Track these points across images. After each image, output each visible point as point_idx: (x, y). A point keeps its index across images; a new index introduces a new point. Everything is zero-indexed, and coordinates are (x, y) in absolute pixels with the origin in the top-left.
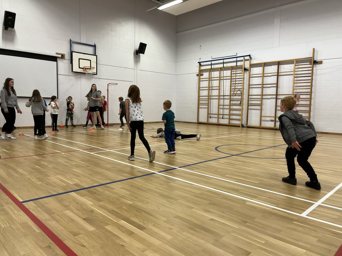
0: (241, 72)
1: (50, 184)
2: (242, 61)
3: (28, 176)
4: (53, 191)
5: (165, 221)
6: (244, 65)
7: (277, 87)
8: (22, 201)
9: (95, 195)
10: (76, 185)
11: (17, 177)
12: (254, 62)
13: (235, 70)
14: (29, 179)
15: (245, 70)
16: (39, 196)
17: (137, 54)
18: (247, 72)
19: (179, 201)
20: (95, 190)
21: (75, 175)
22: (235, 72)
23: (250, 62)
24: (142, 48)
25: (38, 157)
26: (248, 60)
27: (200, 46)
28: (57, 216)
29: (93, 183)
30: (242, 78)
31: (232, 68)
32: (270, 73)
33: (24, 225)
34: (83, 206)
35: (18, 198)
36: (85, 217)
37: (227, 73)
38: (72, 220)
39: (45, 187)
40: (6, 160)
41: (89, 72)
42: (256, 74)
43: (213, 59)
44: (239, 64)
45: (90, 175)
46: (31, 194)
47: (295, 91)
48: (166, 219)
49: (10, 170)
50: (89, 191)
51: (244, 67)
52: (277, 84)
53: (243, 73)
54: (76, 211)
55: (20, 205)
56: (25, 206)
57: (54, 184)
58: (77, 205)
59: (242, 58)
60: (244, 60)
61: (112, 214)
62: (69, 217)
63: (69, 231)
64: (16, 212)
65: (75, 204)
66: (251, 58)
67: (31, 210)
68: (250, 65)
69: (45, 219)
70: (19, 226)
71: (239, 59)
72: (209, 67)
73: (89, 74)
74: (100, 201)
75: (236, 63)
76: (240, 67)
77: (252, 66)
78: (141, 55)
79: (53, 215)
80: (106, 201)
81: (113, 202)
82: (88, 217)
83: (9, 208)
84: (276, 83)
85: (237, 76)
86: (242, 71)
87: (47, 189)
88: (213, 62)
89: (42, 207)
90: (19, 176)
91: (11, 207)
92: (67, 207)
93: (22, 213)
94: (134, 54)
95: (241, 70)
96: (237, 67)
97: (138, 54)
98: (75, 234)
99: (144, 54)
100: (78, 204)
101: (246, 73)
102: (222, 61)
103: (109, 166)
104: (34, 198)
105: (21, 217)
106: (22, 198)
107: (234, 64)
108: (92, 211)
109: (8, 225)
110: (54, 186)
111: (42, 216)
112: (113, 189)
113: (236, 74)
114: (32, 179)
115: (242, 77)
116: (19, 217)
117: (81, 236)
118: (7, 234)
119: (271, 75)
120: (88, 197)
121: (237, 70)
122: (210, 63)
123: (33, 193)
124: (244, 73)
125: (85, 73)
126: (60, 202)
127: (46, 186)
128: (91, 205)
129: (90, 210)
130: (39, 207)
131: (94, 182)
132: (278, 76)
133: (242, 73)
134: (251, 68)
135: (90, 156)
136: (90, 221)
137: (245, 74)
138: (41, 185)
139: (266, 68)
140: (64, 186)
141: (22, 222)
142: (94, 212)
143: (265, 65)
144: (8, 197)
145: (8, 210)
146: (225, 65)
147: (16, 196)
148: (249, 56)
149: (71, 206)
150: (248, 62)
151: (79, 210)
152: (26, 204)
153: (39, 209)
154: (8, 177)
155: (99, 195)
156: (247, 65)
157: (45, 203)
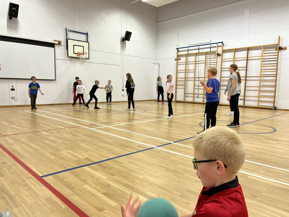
0: (214, 57)
1: (63, 158)
2: (215, 47)
3: (41, 151)
4: (68, 165)
5: (179, 195)
6: (217, 51)
7: (246, 70)
8: (42, 175)
9: (106, 169)
10: (87, 159)
12: (225, 48)
13: (209, 55)
14: (43, 153)
15: (218, 55)
16: (56, 170)
17: (123, 41)
18: (220, 57)
19: (185, 175)
20: (105, 164)
21: (83, 149)
22: (209, 57)
23: (223, 48)
24: (128, 36)
25: (46, 132)
26: (220, 46)
27: (178, 34)
28: (78, 191)
29: (102, 158)
31: (206, 53)
32: (241, 58)
33: (49, 200)
34: (99, 181)
35: (37, 173)
36: (104, 192)
37: (202, 58)
38: (93, 195)
39: (59, 162)
40: (18, 136)
41: (82, 57)
42: (228, 59)
43: (189, 45)
44: (213, 50)
45: (96, 149)
46: (48, 168)
47: (262, 73)
48: (180, 194)
49: (24, 145)
50: (100, 165)
51: (217, 53)
52: (246, 67)
54: (94, 186)
55: (40, 179)
56: (46, 181)
57: (67, 159)
58: (93, 179)
59: (215, 45)
60: (217, 47)
61: (128, 188)
62: (90, 192)
63: (93, 206)
64: (38, 187)
65: (92, 178)
66: (223, 44)
67: (52, 185)
68: (223, 51)
69: (67, 194)
70: (45, 202)
71: (212, 45)
72: (186, 53)
74: (113, 175)
75: (210, 49)
76: (214, 53)
77: (224, 51)
78: (127, 42)
79: (74, 190)
80: (118, 175)
81: (125, 176)
82: (107, 192)
83: (32, 183)
85: (211, 60)
86: (216, 56)
87: (62, 164)
88: (189, 48)
89: (62, 181)
90: (33, 151)
91: (33, 181)
92: (85, 181)
93: (44, 188)
94: (121, 41)
95: (214, 55)
96: (211, 53)
97: (125, 41)
98: (100, 210)
99: (129, 40)
100: (94, 178)
102: (197, 47)
103: (111, 141)
104: (52, 173)
105: (44, 192)
106: (41, 173)
107: (208, 50)
108: (109, 185)
109: (34, 201)
110: (67, 161)
111: (65, 192)
112: (121, 163)
113: (210, 58)
114: (46, 154)
115: (215, 61)
116: (43, 192)
117: (105, 211)
118: (35, 210)
119: (241, 59)
120: (101, 171)
121: (211, 55)
122: (187, 49)
123: (49, 167)
125: (79, 58)
126: (77, 176)
127: (60, 161)
128: (106, 179)
129: (106, 184)
130: (59, 181)
131: (102, 157)
132: (247, 60)
133: (215, 58)
134: (224, 54)
135: (91, 132)
136: (110, 195)
137: (218, 59)
138: (55, 159)
139: (237, 53)
140: (76, 160)
141: (47, 197)
142: (111, 186)
143: (236, 50)
144: (27, 172)
145: (31, 185)
146: (200, 51)
147: (35, 171)
148: (222, 42)
149: (88, 181)
150: (221, 48)
151: (96, 185)
152: (46, 178)
153: (59, 183)
154: (23, 152)
155: (110, 169)
156: (220, 51)
157: (64, 178)
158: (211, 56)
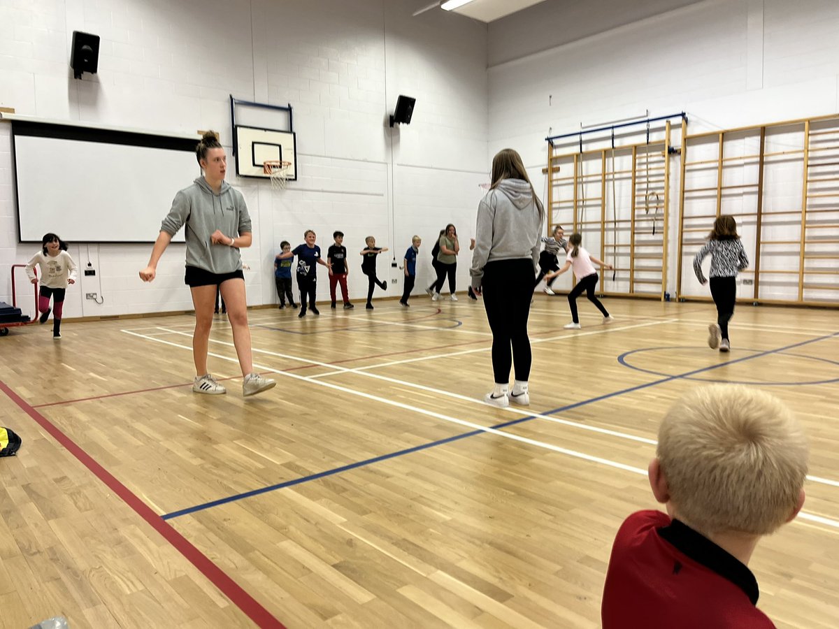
0: (661, 158)
1: (224, 464)
2: (662, 129)
3: (166, 444)
4: (236, 483)
5: (557, 572)
6: (669, 140)
7: (760, 194)
8: (164, 513)
9: (344, 494)
10: (289, 466)
11: (138, 447)
12: (693, 130)
13: (645, 155)
14: (168, 450)
15: (672, 151)
16: (204, 499)
17: (392, 125)
18: (678, 158)
19: (574, 511)
20: (342, 480)
21: (279, 438)
22: (644, 160)
23: (685, 132)
24: (405, 109)
25: (179, 391)
26: (679, 126)
27: (550, 97)
28: (263, 557)
29: (332, 461)
30: (663, 175)
31: (636, 149)
32: (741, 158)
33: (181, 583)
34: (323, 529)
35: (153, 507)
36: (336, 562)
37: (625, 163)
38: (306, 570)
39: (213, 474)
40: (101, 402)
41: (277, 175)
42: (701, 163)
43: (583, 128)
44: (654, 137)
45: (317, 437)
46: (182, 490)
47: (809, 202)
48: (558, 568)
49: (117, 427)
50: (327, 484)
51: (669, 147)
52: (760, 185)
53: (666, 161)
54: (309, 543)
55: (160, 524)
56: (175, 528)
57: (233, 465)
58: (305, 523)
59: (663, 123)
60: (667, 128)
61: (406, 550)
62: (297, 561)
63: (304, 604)
64: (152, 545)
65: (302, 521)
66: (686, 121)
67: (191, 541)
68: (685, 139)
69: (233, 566)
70: (169, 589)
71: (653, 125)
72: (576, 149)
73: (278, 178)
74: (365, 512)
75: (648, 137)
76: (659, 146)
77: (689, 141)
78: (402, 126)
79: (251, 555)
80: (379, 512)
81: (398, 515)
82: (345, 562)
83: (135, 536)
84: (757, 182)
85: (650, 169)
86: (664, 156)
87: (220, 480)
88: (585, 137)
89: (218, 528)
90: (141, 444)
91: (138, 531)
92: (283, 532)
93: (170, 549)
94: (385, 125)
95: (660, 153)
96: (649, 147)
97: (396, 124)
98: (325, 614)
99: (408, 122)
100: (308, 521)
101: (674, 159)
102: (608, 133)
103: (359, 413)
104: (193, 506)
105: (169, 560)
106: (162, 506)
107: (642, 139)
108: (350, 543)
109: (141, 587)
110: (235, 471)
111: (225, 559)
112: (388, 477)
113: (647, 163)
114: (176, 452)
115: (663, 171)
116: (165, 562)
117: (339, 618)
118: (142, 613)
119: (741, 162)
120: (331, 501)
121: (649, 154)
122: (577, 138)
123: (186, 490)
124: (669, 161)
125: (269, 178)
126: (262, 514)
127: (215, 471)
128: (342, 524)
129: (343, 538)
130: (211, 530)
131: (333, 459)
132: (762, 163)
133: (664, 161)
134: (689, 149)
135: (304, 387)
136: (354, 571)
137: (672, 163)
138: (202, 466)
139: (728, 145)
140: (259, 469)
141: (175, 575)
142: (355, 545)
143: (725, 136)
144: (124, 504)
145: (134, 542)
146: (617, 143)
147: (146, 500)
148: (683, 115)
149: (292, 528)
150: (680, 131)
151: (315, 540)
152: (176, 522)
153: (211, 535)
154: (115, 447)
155: (357, 495)
156: (677, 140)
157: (225, 520)
158: (651, 156)
